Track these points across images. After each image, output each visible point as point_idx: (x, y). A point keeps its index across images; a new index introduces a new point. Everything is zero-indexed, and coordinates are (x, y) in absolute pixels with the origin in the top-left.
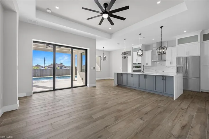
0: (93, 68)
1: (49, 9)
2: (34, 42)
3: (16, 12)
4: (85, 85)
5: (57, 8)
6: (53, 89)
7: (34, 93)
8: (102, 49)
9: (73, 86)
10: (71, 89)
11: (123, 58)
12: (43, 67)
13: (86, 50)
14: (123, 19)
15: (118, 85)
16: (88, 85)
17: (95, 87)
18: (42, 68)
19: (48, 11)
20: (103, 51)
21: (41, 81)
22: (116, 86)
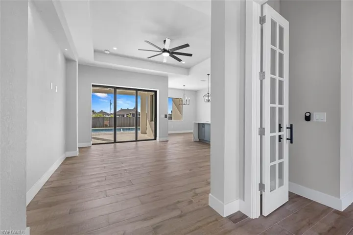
0: (164, 117)
1: (107, 51)
2: (93, 86)
3: (75, 61)
4: (154, 138)
5: (115, 49)
6: (113, 142)
7: (93, 144)
8: (182, 88)
9: (138, 139)
10: (135, 143)
11: (206, 101)
12: (108, 114)
13: (156, 92)
14: (191, 55)
15: (200, 139)
16: (158, 138)
17: (167, 141)
18: (107, 116)
19: (106, 52)
20: (184, 90)
21: (103, 133)
22: (196, 141)
